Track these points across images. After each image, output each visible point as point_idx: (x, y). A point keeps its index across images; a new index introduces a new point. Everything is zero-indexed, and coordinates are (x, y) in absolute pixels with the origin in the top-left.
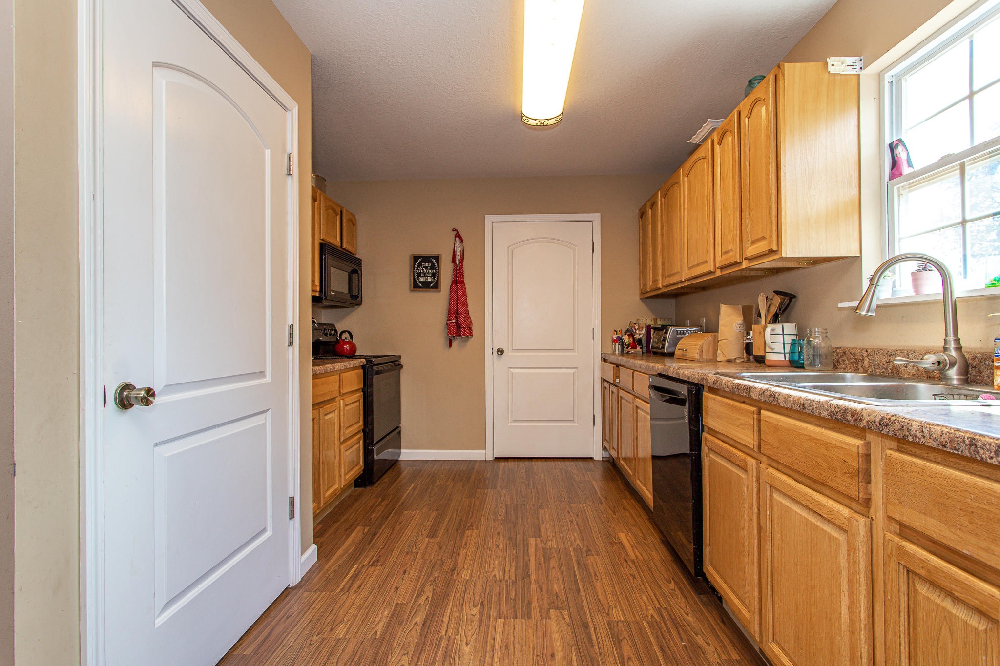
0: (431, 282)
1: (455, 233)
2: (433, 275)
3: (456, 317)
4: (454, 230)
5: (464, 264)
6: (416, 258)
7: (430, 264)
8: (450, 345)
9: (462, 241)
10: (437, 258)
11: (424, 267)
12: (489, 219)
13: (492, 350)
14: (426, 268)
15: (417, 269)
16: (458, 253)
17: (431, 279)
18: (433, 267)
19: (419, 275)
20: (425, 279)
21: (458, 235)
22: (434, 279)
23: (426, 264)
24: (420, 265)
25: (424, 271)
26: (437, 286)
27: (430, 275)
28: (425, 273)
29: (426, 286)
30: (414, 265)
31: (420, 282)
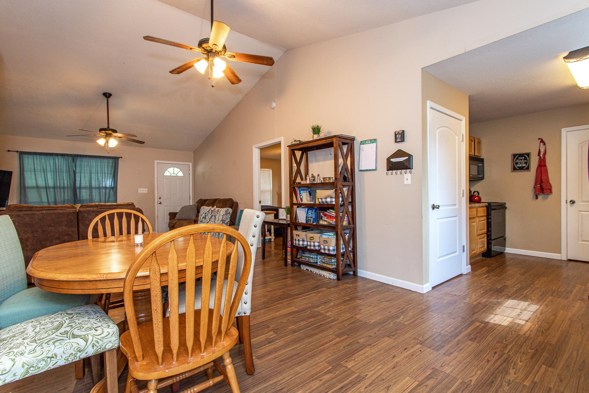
0: (525, 167)
1: (540, 140)
2: (526, 163)
3: (540, 184)
4: (539, 139)
5: (547, 156)
6: (514, 155)
7: (523, 158)
8: (537, 198)
9: (545, 144)
10: (528, 154)
11: (520, 159)
12: (564, 131)
13: (567, 201)
14: (521, 160)
15: (516, 161)
16: (542, 151)
17: (524, 165)
18: (525, 159)
19: (517, 163)
20: (520, 165)
21: (542, 141)
22: (526, 165)
23: (521, 158)
24: (517, 159)
25: (520, 161)
26: (528, 168)
27: (524, 163)
28: (520, 163)
29: (521, 168)
30: (514, 159)
31: (518, 167)
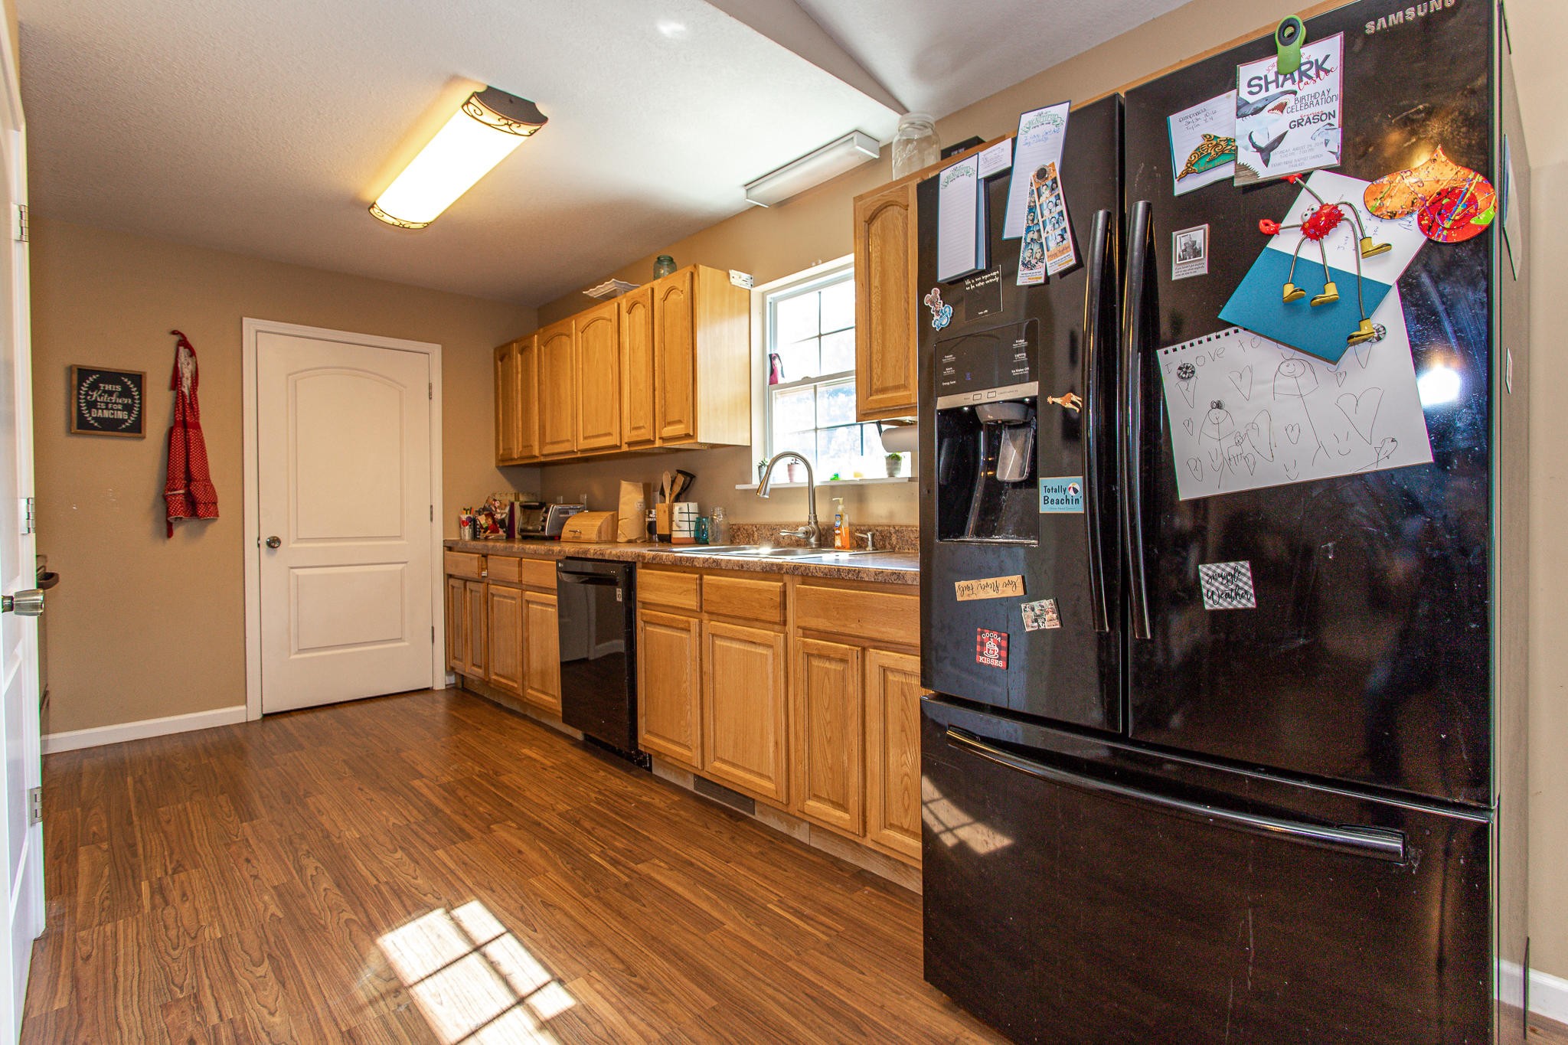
0: (124, 421)
1: (176, 338)
2: (128, 408)
3: (187, 486)
4: (174, 333)
5: (199, 393)
6: (83, 373)
7: (118, 387)
8: (170, 534)
9: (192, 353)
10: (138, 379)
11: (105, 391)
12: (250, 325)
13: (259, 539)
14: (111, 393)
15: (87, 394)
16: (187, 372)
17: (121, 415)
18: (126, 393)
19: (92, 405)
20: (107, 414)
21: (184, 342)
22: (129, 416)
23: (109, 387)
24: (94, 387)
25: (106, 398)
26: (137, 429)
27: (120, 407)
28: (107, 404)
29: (110, 426)
30: (80, 385)
31: (96, 419)
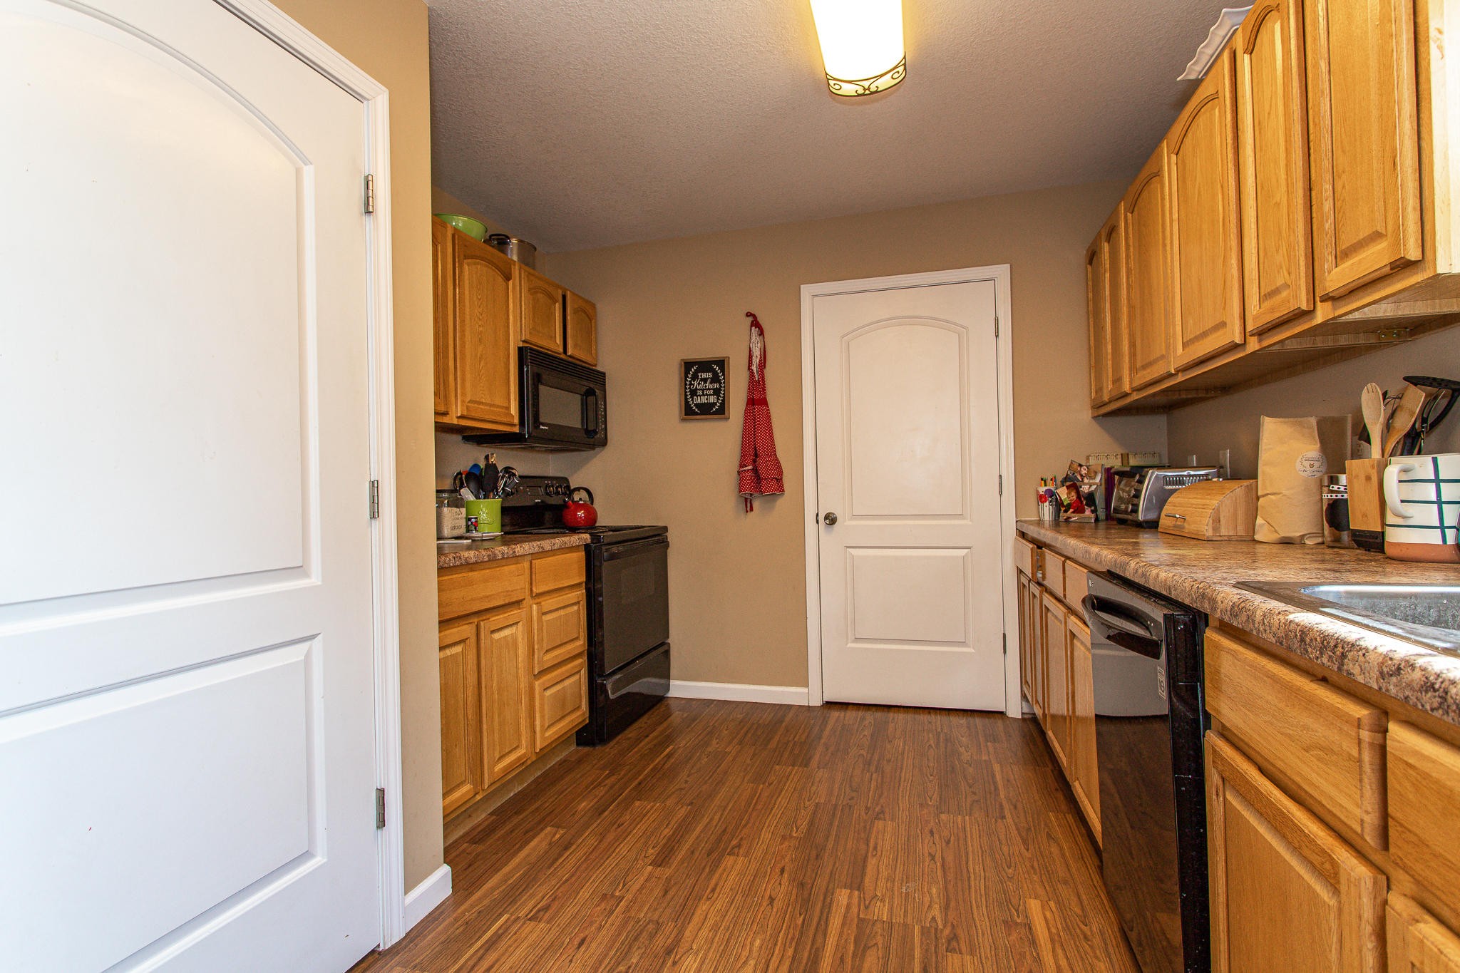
0: (714, 404)
1: (751, 319)
2: (717, 392)
3: (755, 461)
4: (749, 314)
5: (767, 371)
6: (688, 365)
7: (710, 375)
9: (761, 333)
10: (721, 363)
11: (702, 380)
12: (807, 291)
13: (817, 515)
14: (705, 380)
15: (691, 384)
16: (757, 354)
17: (712, 399)
18: (715, 379)
19: (694, 393)
20: (703, 400)
21: (756, 323)
22: (718, 399)
23: (704, 375)
24: (695, 377)
25: (702, 386)
26: (722, 410)
27: (712, 392)
28: (703, 390)
29: (705, 410)
30: (686, 377)
31: (696, 405)
